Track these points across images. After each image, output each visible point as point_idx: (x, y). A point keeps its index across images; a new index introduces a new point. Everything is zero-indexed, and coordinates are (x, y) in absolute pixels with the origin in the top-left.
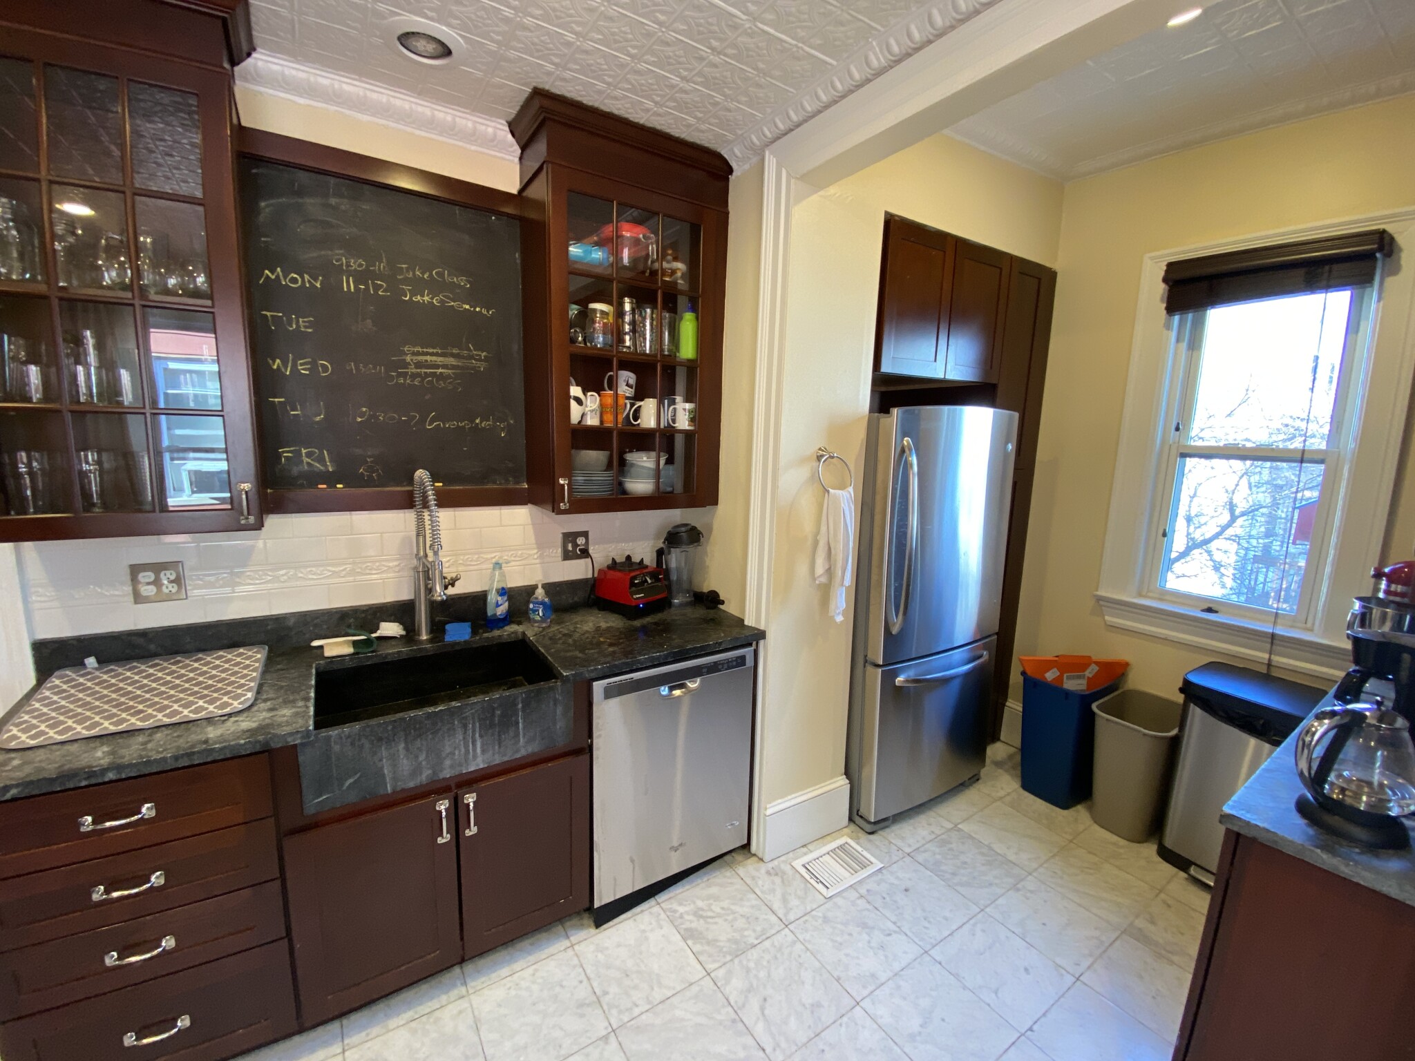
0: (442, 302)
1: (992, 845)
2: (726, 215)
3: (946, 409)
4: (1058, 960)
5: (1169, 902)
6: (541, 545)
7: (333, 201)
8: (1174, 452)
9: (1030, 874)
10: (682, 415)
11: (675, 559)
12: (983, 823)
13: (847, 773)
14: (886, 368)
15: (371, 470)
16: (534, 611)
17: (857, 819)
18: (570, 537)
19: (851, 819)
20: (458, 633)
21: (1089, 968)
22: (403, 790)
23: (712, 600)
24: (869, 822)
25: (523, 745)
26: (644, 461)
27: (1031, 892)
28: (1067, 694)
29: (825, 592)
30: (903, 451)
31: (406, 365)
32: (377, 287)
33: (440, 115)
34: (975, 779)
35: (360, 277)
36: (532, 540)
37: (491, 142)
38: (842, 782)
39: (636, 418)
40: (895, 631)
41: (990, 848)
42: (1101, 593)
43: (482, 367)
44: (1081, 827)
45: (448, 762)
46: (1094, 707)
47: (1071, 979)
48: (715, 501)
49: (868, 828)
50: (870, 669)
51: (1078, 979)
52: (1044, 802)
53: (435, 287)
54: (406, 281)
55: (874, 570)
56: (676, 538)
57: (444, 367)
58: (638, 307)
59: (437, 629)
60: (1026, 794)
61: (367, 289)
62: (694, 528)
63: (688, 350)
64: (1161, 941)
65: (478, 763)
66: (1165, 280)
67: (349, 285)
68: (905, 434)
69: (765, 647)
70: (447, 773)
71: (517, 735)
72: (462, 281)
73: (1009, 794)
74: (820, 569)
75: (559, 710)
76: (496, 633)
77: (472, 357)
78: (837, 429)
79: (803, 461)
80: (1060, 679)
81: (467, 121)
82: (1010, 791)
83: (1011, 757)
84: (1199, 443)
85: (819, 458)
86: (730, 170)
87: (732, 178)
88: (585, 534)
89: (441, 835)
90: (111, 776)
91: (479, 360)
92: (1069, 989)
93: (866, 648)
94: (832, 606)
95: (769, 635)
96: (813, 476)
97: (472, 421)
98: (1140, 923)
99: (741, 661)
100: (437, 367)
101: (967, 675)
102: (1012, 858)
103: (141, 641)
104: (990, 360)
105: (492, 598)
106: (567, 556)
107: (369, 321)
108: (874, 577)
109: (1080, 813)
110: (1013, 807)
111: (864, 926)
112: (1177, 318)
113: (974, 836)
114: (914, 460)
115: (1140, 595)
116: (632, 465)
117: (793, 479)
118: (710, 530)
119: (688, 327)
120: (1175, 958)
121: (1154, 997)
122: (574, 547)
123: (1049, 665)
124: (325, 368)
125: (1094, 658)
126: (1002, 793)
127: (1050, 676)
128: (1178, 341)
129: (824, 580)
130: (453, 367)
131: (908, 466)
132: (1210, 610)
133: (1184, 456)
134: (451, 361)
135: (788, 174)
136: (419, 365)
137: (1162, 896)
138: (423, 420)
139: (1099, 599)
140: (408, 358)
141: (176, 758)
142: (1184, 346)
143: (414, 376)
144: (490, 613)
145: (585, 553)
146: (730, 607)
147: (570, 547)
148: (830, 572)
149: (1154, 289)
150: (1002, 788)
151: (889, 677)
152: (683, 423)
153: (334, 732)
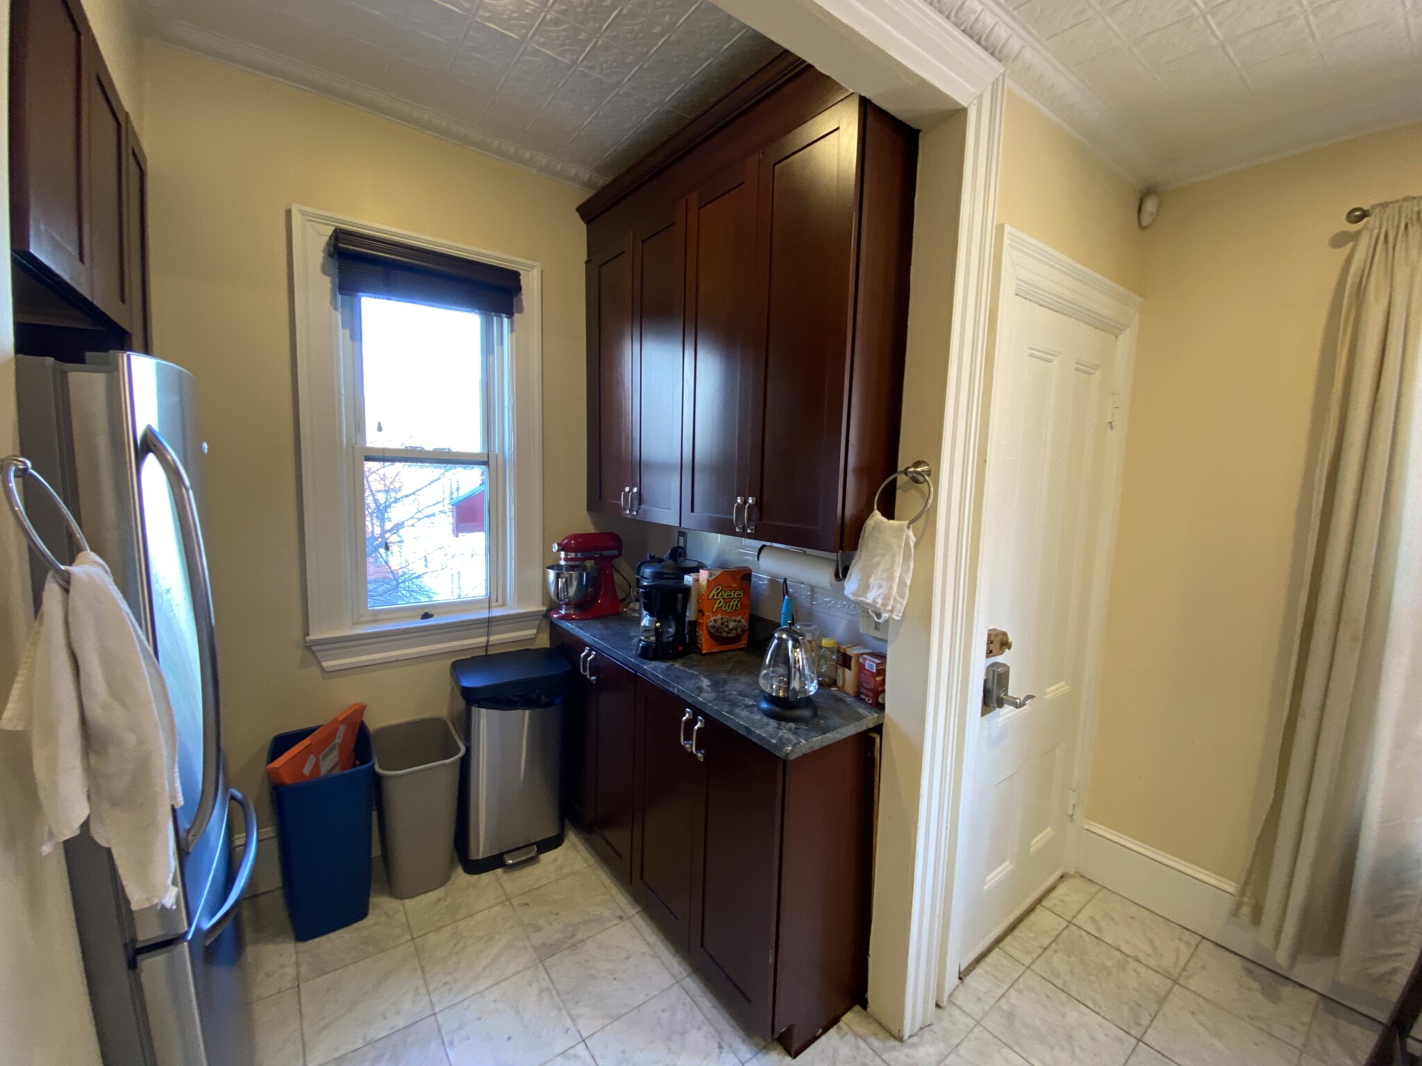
1: (369, 1038)
4: (559, 1049)
5: (524, 902)
9: (435, 1014)
12: (324, 1028)
21: (573, 1020)
27: (460, 1028)
41: (372, 1043)
42: (312, 637)
44: (400, 917)
47: (581, 1047)
51: (584, 1041)
52: (340, 932)
60: (313, 943)
64: (559, 935)
73: (298, 965)
80: (317, 767)
82: (293, 960)
92: (593, 1057)
98: (537, 939)
102: (401, 1023)
110: (324, 973)
113: (337, 1055)
120: (580, 936)
121: (615, 979)
125: (337, 718)
126: (291, 971)
132: (427, 616)
137: (515, 902)
150: (282, 966)
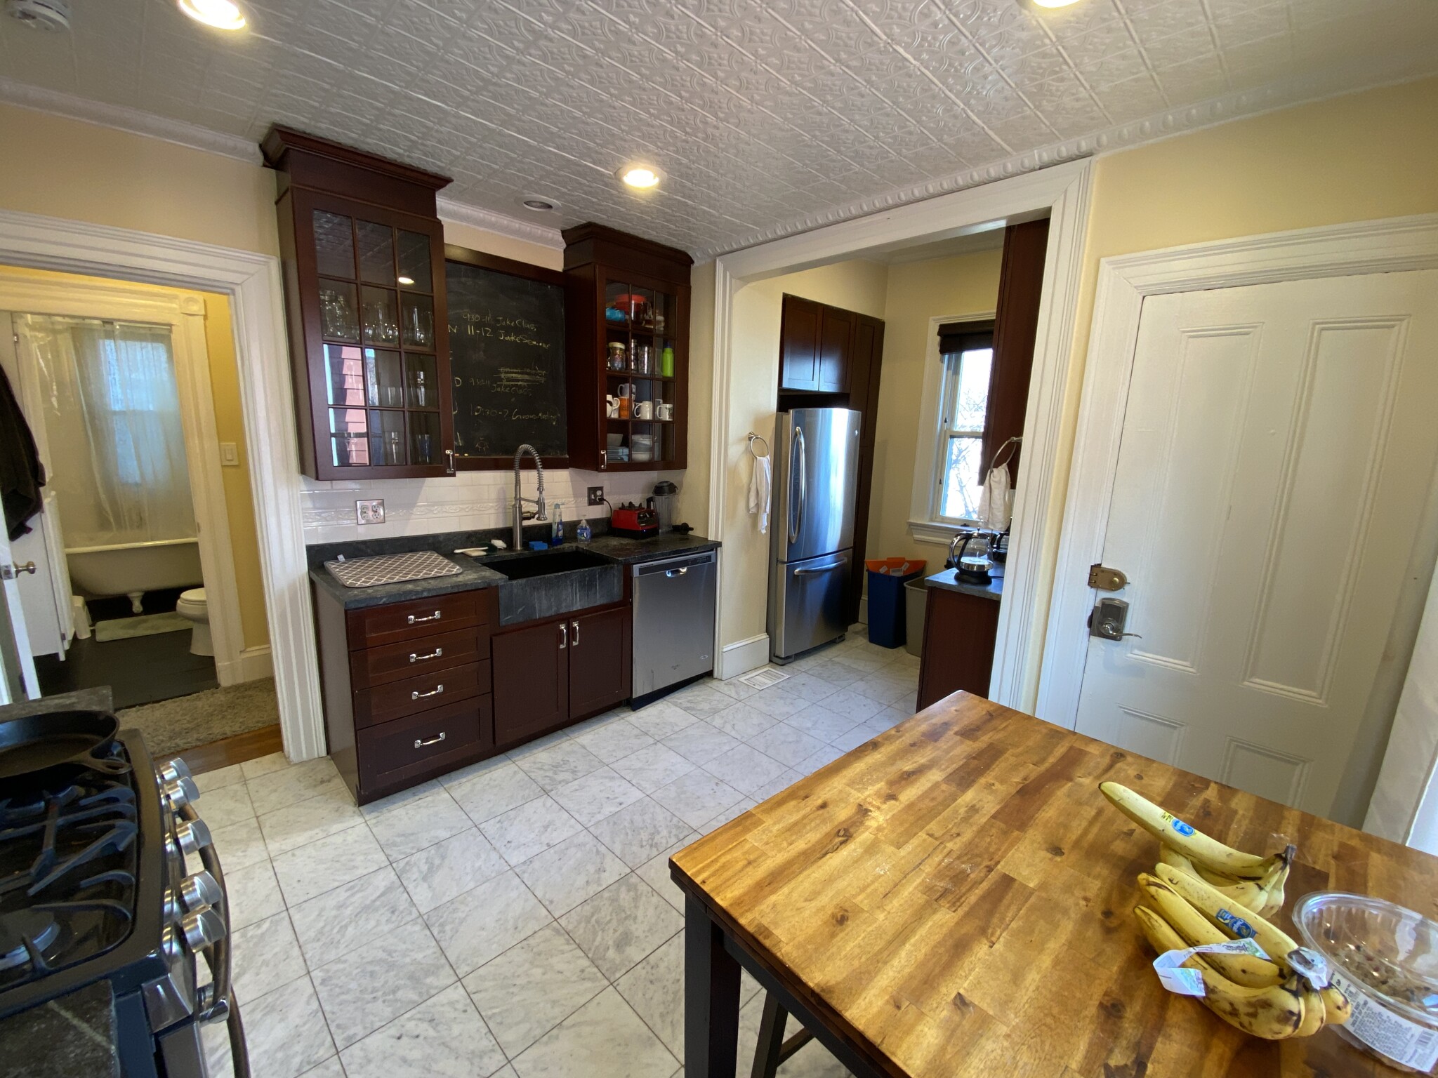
0: (521, 340)
1: (850, 665)
2: (689, 288)
3: (821, 410)
4: (881, 701)
6: (576, 495)
7: (463, 279)
8: (948, 435)
9: (870, 674)
10: (666, 413)
11: (660, 503)
12: (847, 657)
13: (768, 631)
14: (785, 385)
15: (482, 445)
16: (582, 534)
17: (775, 659)
18: (592, 490)
19: (770, 661)
20: (540, 546)
22: (545, 618)
23: (685, 528)
24: (781, 658)
25: (599, 599)
26: (645, 441)
27: (870, 680)
28: (891, 578)
29: (755, 518)
30: (796, 435)
31: (501, 380)
32: (486, 332)
33: (523, 227)
34: (841, 639)
35: (478, 326)
36: (570, 491)
37: (551, 242)
38: (764, 636)
39: (638, 414)
40: (793, 541)
42: (912, 520)
43: (543, 380)
44: (900, 655)
45: (564, 605)
46: (905, 584)
48: (685, 467)
49: (780, 662)
50: (780, 565)
51: (889, 706)
53: (518, 331)
54: (502, 328)
55: (781, 506)
56: (661, 490)
57: (522, 380)
58: (640, 345)
59: (525, 545)
60: (871, 644)
61: (481, 333)
62: (672, 484)
63: (669, 371)
65: (577, 606)
66: (939, 334)
67: (471, 330)
68: (797, 425)
69: (722, 552)
70: (563, 610)
71: (595, 593)
72: (532, 327)
74: (752, 504)
75: (616, 581)
76: (559, 547)
77: (536, 374)
78: (759, 421)
79: (741, 440)
80: (888, 571)
81: (539, 230)
82: (862, 644)
83: (864, 629)
84: (962, 430)
85: (750, 439)
86: (692, 262)
87: (693, 267)
88: (601, 489)
89: (563, 643)
90: (425, 594)
91: (541, 376)
93: (777, 554)
94: (760, 524)
95: (724, 545)
96: (746, 449)
97: (537, 415)
99: (709, 558)
100: (518, 381)
101: (835, 568)
103: (363, 547)
104: (845, 377)
105: (555, 527)
106: (591, 503)
107: (481, 353)
108: (781, 510)
109: (901, 650)
110: (863, 650)
111: (782, 698)
112: (947, 356)
113: (841, 662)
114: (802, 440)
115: (932, 520)
116: (636, 443)
117: (736, 451)
118: (681, 483)
119: (668, 357)
122: (595, 496)
123: (882, 563)
124: (458, 381)
125: (907, 559)
126: (858, 645)
127: (883, 570)
128: (948, 369)
129: (754, 510)
130: (527, 381)
131: (799, 444)
132: (965, 525)
133: (952, 437)
134: (526, 377)
135: (731, 277)
136: (509, 380)
138: (510, 415)
139: (911, 524)
140: (503, 376)
141: (452, 587)
142: (951, 372)
143: (506, 386)
144: (554, 535)
145: (601, 501)
146: (697, 532)
147: (593, 497)
148: (758, 505)
149: (934, 340)
150: (858, 643)
151: (790, 570)
152: (666, 417)
153: (514, 582)
